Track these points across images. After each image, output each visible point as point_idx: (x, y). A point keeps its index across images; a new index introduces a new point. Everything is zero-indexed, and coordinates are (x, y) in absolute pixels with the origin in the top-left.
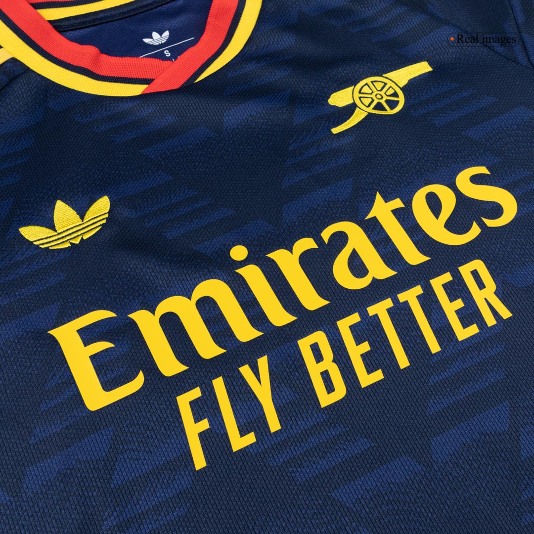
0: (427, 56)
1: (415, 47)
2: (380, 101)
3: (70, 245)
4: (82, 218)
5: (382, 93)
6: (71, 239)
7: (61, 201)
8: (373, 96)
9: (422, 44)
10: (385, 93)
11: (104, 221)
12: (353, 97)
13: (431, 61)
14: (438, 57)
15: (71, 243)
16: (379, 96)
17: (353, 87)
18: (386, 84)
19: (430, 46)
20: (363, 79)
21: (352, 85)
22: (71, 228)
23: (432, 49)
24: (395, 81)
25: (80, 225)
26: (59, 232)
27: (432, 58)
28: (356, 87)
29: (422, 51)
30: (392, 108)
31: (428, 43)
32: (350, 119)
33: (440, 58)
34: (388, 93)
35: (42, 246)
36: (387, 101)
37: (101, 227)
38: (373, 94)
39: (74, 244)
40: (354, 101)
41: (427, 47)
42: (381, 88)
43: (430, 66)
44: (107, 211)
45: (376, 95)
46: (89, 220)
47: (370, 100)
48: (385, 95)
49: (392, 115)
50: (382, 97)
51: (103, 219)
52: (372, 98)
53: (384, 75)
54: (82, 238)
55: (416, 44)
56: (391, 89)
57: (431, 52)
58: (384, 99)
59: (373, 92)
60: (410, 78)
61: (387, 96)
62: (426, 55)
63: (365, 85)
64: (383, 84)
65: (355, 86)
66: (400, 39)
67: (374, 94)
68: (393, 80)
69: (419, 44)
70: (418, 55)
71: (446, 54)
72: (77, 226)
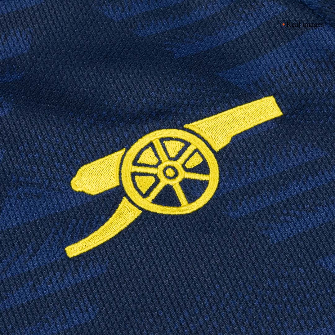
0: (277, 85)
1: (255, 68)
2: (171, 182)
5: (178, 164)
8: (159, 171)
9: (269, 62)
10: (183, 165)
12: (120, 174)
13: (283, 96)
14: (296, 91)
16: (170, 172)
17: (122, 152)
18: (187, 144)
19: (283, 68)
20: (145, 134)
21: (122, 148)
23: (287, 73)
24: (206, 137)
27: (285, 90)
28: (129, 152)
29: (267, 75)
30: (191, 199)
31: (280, 62)
32: (106, 224)
33: (300, 91)
34: (190, 165)
36: (185, 183)
38: (159, 167)
40: (121, 181)
41: (278, 68)
42: (176, 153)
43: (279, 105)
45: (165, 169)
47: (152, 180)
48: (182, 169)
49: (187, 215)
50: (176, 174)
52: (156, 176)
53: (186, 126)
55: (257, 62)
56: (196, 154)
57: (284, 79)
58: (179, 179)
59: (160, 162)
60: (234, 134)
61: (187, 170)
62: (273, 83)
63: (146, 147)
64: (183, 145)
65: (128, 149)
66: (228, 50)
67: (161, 167)
68: (202, 135)
69: (263, 62)
70: (259, 83)
71: (311, 86)
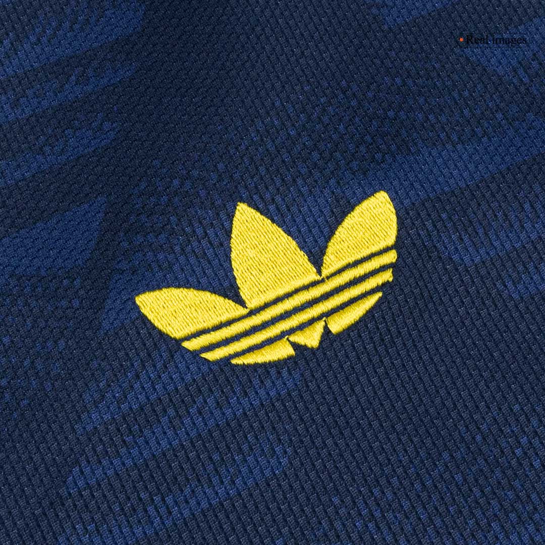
3: (291, 351)
4: (317, 260)
6: (292, 331)
7: (249, 205)
11: (388, 276)
15: (295, 346)
22: (289, 295)
25: (314, 284)
26: (252, 304)
35: (210, 356)
37: (380, 294)
39: (305, 347)
44: (391, 240)
46: (340, 271)
51: (383, 268)
54: (326, 328)
72: (306, 288)
